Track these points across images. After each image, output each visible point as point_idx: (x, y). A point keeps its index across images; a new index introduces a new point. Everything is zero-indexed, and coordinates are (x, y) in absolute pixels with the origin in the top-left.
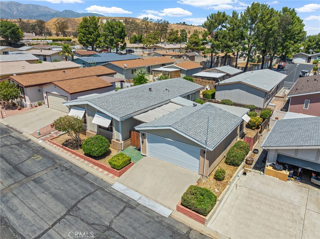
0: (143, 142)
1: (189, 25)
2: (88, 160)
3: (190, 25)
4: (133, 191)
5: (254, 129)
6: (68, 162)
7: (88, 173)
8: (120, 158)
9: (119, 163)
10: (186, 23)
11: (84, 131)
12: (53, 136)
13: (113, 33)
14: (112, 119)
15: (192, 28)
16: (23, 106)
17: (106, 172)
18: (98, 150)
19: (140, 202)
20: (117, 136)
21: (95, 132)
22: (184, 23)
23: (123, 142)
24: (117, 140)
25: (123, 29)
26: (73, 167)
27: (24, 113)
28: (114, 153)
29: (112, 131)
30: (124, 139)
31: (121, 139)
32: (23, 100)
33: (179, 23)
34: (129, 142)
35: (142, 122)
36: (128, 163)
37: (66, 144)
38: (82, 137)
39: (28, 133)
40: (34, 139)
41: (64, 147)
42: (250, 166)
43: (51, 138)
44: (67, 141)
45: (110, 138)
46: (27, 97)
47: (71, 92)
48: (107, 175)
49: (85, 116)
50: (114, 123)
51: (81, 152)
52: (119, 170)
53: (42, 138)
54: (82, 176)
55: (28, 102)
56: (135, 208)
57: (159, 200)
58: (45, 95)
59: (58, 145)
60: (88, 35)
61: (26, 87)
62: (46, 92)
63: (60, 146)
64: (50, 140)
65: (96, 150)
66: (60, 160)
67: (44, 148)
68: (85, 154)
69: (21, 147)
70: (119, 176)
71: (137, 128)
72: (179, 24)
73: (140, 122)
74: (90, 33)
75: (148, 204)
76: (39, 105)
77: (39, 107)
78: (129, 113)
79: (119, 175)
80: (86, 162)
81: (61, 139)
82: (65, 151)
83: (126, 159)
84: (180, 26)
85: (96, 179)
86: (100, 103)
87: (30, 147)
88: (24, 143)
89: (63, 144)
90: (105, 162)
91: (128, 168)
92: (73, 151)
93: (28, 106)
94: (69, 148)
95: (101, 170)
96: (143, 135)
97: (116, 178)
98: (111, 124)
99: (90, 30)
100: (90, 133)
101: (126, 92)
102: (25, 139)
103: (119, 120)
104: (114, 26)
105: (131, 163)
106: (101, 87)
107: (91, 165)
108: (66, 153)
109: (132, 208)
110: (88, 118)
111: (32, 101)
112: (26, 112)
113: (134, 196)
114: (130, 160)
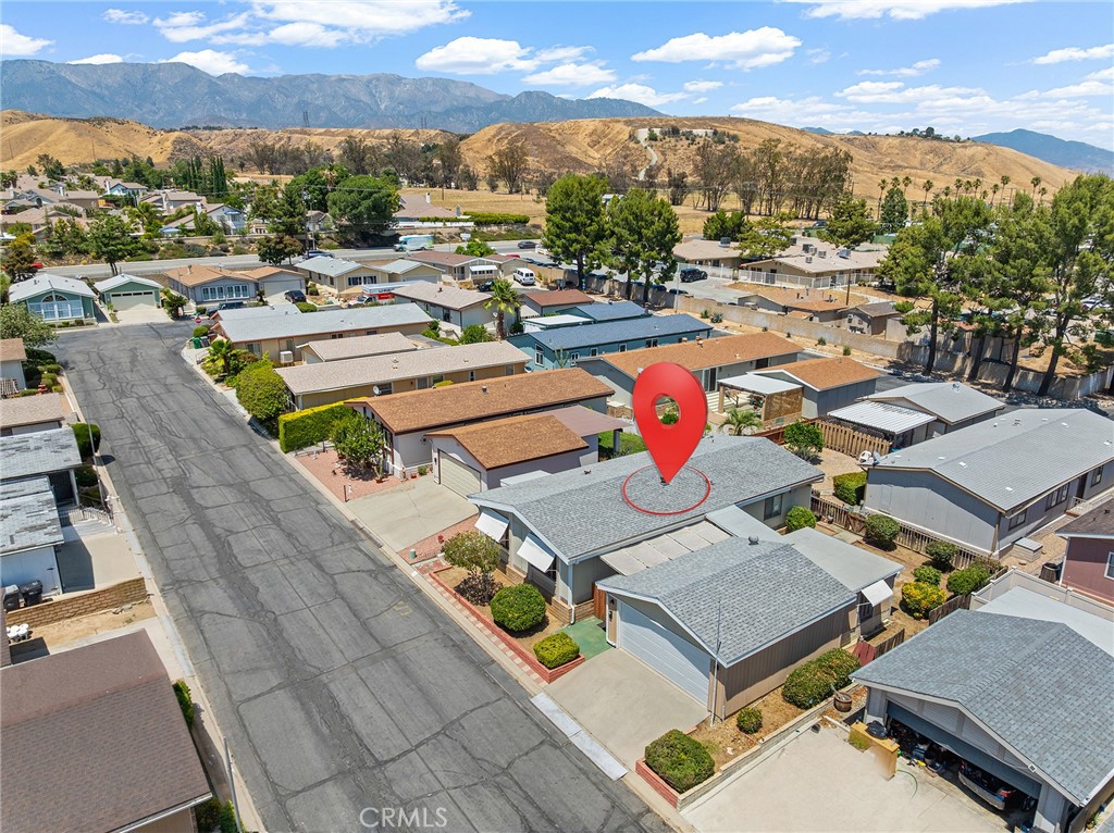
0: (611, 616)
1: (947, 140)
2: (499, 636)
3: (952, 138)
4: (567, 717)
5: (918, 619)
6: (460, 630)
7: (493, 661)
8: (557, 645)
9: (554, 654)
10: (936, 133)
11: (502, 564)
12: (440, 564)
13: (640, 234)
14: (556, 557)
15: (958, 150)
16: (386, 473)
17: (527, 668)
18: (518, 618)
19: (574, 740)
20: (563, 591)
21: (523, 572)
22: (930, 130)
23: (573, 607)
24: (563, 599)
25: (668, 224)
26: (470, 644)
27: (387, 493)
28: (553, 628)
29: (554, 578)
30: (578, 601)
31: (570, 600)
32: (389, 457)
33: (910, 131)
34: (588, 607)
35: (617, 573)
36: (573, 657)
37: (462, 590)
38: (496, 576)
39: (392, 548)
40: (402, 565)
41: (458, 596)
42: (841, 714)
43: (436, 569)
44: (465, 582)
45: (548, 595)
46: (397, 455)
47: (488, 467)
48: (528, 673)
49: (506, 534)
50: (559, 565)
51: (486, 612)
52: (550, 669)
53: (417, 565)
54: (482, 665)
55: (397, 465)
56: (560, 748)
57: (610, 744)
58: (435, 455)
59: (447, 590)
60: (570, 233)
61: (398, 434)
62: (439, 450)
63: (450, 592)
64: (434, 575)
65: (514, 617)
66: (447, 624)
67: (419, 591)
68: (495, 622)
69: (376, 578)
70: (550, 681)
71: (600, 586)
72: (908, 134)
73: (611, 572)
74: (576, 229)
75: (589, 748)
76: (421, 474)
77: (421, 479)
78: (594, 546)
79: (551, 679)
80: (495, 638)
81: (454, 575)
82: (459, 606)
83: (568, 648)
84: (911, 142)
85: (506, 677)
86: (538, 514)
87: (393, 582)
88: (384, 572)
89: (458, 589)
90: (527, 644)
91: (572, 668)
92: (473, 607)
93: (398, 475)
94: (468, 599)
95: (519, 660)
96: (612, 601)
97: (545, 683)
98: (554, 565)
99: (577, 219)
100: (514, 572)
101: (603, 486)
102: (386, 563)
103: (567, 562)
104: (644, 214)
105: (579, 656)
106: (559, 451)
107: (503, 646)
108: (461, 611)
109: (555, 746)
110: (513, 539)
111: (406, 464)
112: (392, 492)
113: (567, 726)
114: (577, 651)
